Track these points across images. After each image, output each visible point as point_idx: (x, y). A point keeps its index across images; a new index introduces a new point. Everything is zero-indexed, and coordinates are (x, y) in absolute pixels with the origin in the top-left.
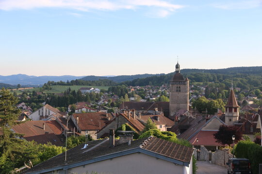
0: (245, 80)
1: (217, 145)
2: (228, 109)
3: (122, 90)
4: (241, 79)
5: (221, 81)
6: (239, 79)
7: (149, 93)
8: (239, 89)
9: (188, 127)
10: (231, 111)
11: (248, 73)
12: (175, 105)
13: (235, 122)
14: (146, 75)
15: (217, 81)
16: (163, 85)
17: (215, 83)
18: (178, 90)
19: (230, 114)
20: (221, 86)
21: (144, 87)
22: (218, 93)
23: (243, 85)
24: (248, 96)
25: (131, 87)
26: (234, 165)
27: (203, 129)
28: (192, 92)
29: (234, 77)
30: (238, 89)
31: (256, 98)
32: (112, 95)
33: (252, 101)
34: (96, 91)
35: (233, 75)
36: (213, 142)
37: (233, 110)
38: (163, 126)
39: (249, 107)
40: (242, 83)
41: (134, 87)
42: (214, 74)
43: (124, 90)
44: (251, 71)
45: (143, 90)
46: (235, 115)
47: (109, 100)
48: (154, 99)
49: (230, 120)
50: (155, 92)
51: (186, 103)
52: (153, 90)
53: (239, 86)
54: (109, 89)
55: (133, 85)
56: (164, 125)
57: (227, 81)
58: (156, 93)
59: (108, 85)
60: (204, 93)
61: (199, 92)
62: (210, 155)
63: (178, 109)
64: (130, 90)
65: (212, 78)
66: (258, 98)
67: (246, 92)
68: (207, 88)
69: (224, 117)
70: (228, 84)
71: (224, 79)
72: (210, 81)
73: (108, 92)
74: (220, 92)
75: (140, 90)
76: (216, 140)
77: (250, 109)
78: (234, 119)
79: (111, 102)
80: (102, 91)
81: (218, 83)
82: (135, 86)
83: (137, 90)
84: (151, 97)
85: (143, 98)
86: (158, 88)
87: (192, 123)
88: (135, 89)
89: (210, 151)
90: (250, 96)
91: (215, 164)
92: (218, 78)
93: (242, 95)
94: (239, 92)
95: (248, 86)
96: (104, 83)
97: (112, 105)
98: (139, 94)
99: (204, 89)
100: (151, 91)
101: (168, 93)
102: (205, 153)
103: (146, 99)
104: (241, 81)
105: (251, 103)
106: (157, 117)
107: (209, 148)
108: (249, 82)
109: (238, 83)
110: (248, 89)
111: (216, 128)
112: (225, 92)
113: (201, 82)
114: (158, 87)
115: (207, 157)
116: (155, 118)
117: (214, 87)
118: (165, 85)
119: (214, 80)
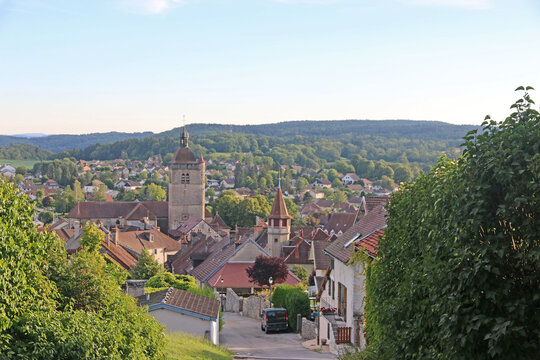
0: (310, 150)
1: (253, 286)
2: (272, 221)
3: (64, 170)
4: (304, 147)
5: (265, 150)
6: (300, 147)
7: (123, 176)
8: (300, 168)
9: (207, 255)
10: (277, 224)
11: (317, 134)
12: (180, 209)
13: (284, 243)
14: (113, 134)
15: (258, 151)
16: (150, 159)
17: (254, 155)
18: (186, 181)
19: (276, 231)
20: (266, 162)
21: (111, 162)
22: (260, 177)
23: (306, 158)
24: (316, 183)
25: (82, 162)
26: (268, 317)
27: (231, 261)
28: (209, 174)
29: (290, 142)
30: (296, 169)
31: (329, 186)
32: (44, 180)
33: (321, 192)
34: (6, 171)
35: (288, 139)
36: (245, 281)
37: (281, 222)
38: (159, 250)
39: (314, 206)
40: (305, 156)
41: (90, 163)
42: (253, 135)
43: (68, 169)
44: (323, 129)
45: (108, 169)
46: (283, 231)
47: (39, 192)
48: (133, 188)
49: (276, 240)
50: (134, 174)
51: (200, 203)
52: (130, 170)
53: (299, 161)
54: (36, 166)
55: (88, 159)
56: (161, 249)
57: (277, 150)
58: (137, 176)
59: (32, 158)
60: (233, 177)
61: (224, 174)
62: (241, 302)
63: (185, 216)
64: (80, 169)
65: (248, 145)
66: (332, 187)
67: (312, 174)
68: (238, 167)
69: (266, 235)
70: (279, 156)
71: (271, 146)
72: (245, 150)
73: (33, 173)
74: (263, 175)
75: (102, 170)
76: (251, 279)
77: (316, 211)
78: (281, 239)
79: (43, 197)
80: (19, 171)
81: (259, 155)
82: (91, 160)
83: (97, 169)
84: (127, 185)
85: (111, 186)
86: (140, 166)
87: (212, 250)
88: (91, 166)
89: (241, 298)
90: (319, 182)
91: (248, 316)
92: (260, 146)
93: (303, 181)
94: (299, 175)
95: (316, 161)
96: (22, 151)
97: (46, 203)
98: (102, 179)
99: (234, 168)
100: (126, 172)
101: (162, 177)
102: (233, 300)
103: (116, 189)
104: (304, 151)
105: (320, 196)
106: (149, 234)
107: (239, 292)
108: (319, 153)
109: (299, 155)
110: (315, 168)
111: (251, 259)
112: (273, 174)
113: (228, 152)
114: (140, 163)
115: (236, 307)
116: (145, 237)
117: (252, 165)
118: (154, 159)
119: (252, 149)
